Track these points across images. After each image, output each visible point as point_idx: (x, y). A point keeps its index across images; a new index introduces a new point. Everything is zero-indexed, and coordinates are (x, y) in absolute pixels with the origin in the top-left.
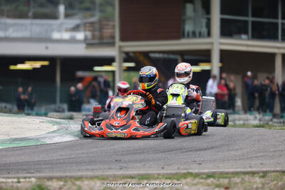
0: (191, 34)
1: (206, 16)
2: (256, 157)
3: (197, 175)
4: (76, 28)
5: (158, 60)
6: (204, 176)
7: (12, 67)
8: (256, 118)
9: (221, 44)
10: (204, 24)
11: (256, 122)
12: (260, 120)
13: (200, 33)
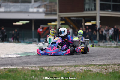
0: (88, 10)
1: (94, 2)
2: (116, 59)
3: (95, 65)
4: (39, 7)
5: (74, 20)
6: (98, 65)
7: (14, 24)
8: (115, 44)
9: (100, 13)
10: (93, 6)
11: (115, 45)
12: (117, 45)
13: (92, 9)
